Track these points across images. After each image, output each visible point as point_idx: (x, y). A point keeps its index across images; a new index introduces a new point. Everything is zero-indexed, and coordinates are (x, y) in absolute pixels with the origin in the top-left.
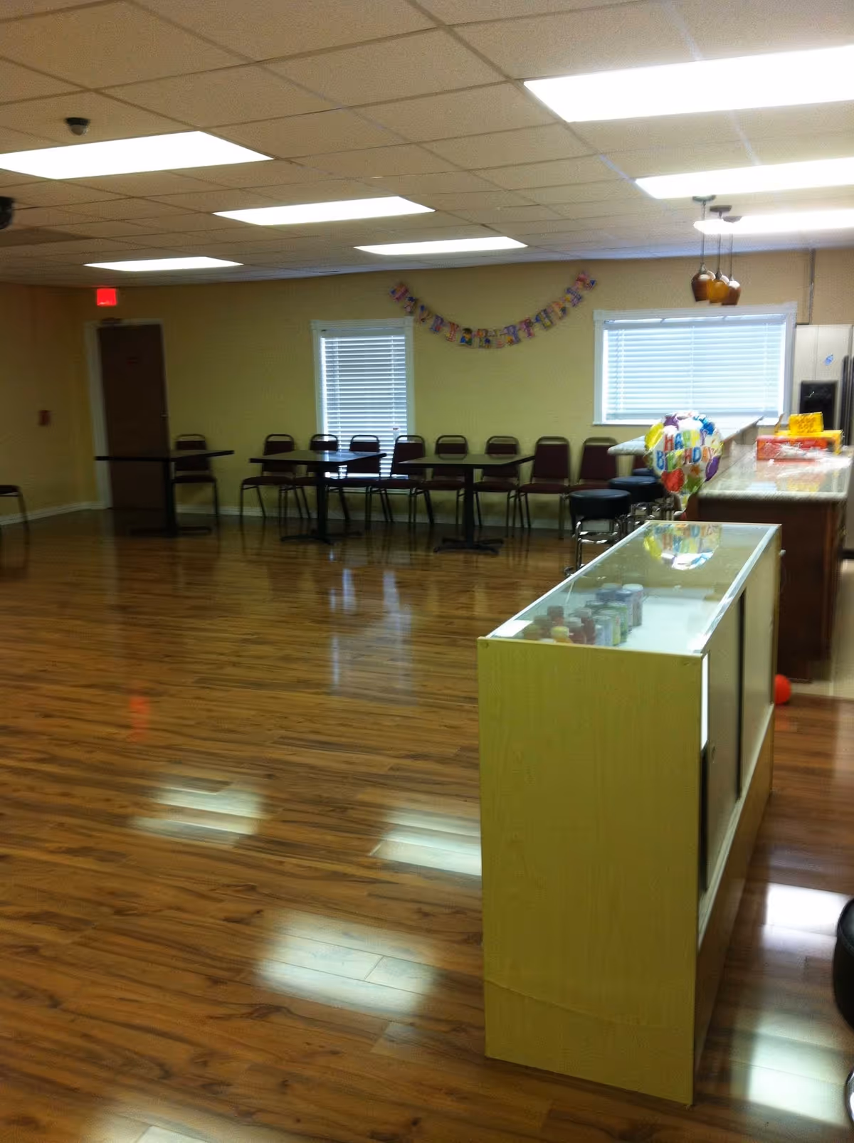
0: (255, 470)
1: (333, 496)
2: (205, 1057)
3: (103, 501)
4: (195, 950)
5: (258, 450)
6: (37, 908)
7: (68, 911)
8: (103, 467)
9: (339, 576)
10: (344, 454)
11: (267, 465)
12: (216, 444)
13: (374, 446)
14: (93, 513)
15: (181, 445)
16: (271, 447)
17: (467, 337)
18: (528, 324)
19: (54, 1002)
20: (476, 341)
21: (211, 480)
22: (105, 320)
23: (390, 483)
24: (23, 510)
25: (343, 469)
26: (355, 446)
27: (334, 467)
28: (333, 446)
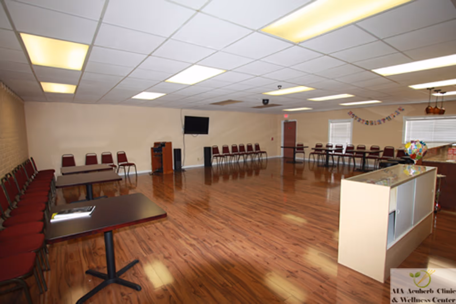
0: (313, 151)
1: (330, 157)
2: (283, 248)
3: (282, 155)
4: (285, 233)
5: (314, 147)
6: (260, 220)
7: (264, 222)
8: (282, 149)
9: (331, 175)
10: (334, 148)
11: (316, 150)
12: (305, 145)
13: (342, 147)
14: (280, 158)
15: (298, 145)
16: (317, 146)
17: (367, 123)
18: (384, 120)
19: (260, 234)
20: (369, 124)
21: (304, 152)
22: (286, 120)
23: (344, 155)
24: (267, 156)
25: (333, 151)
26: (336, 147)
27: (331, 151)
28: (332, 147)
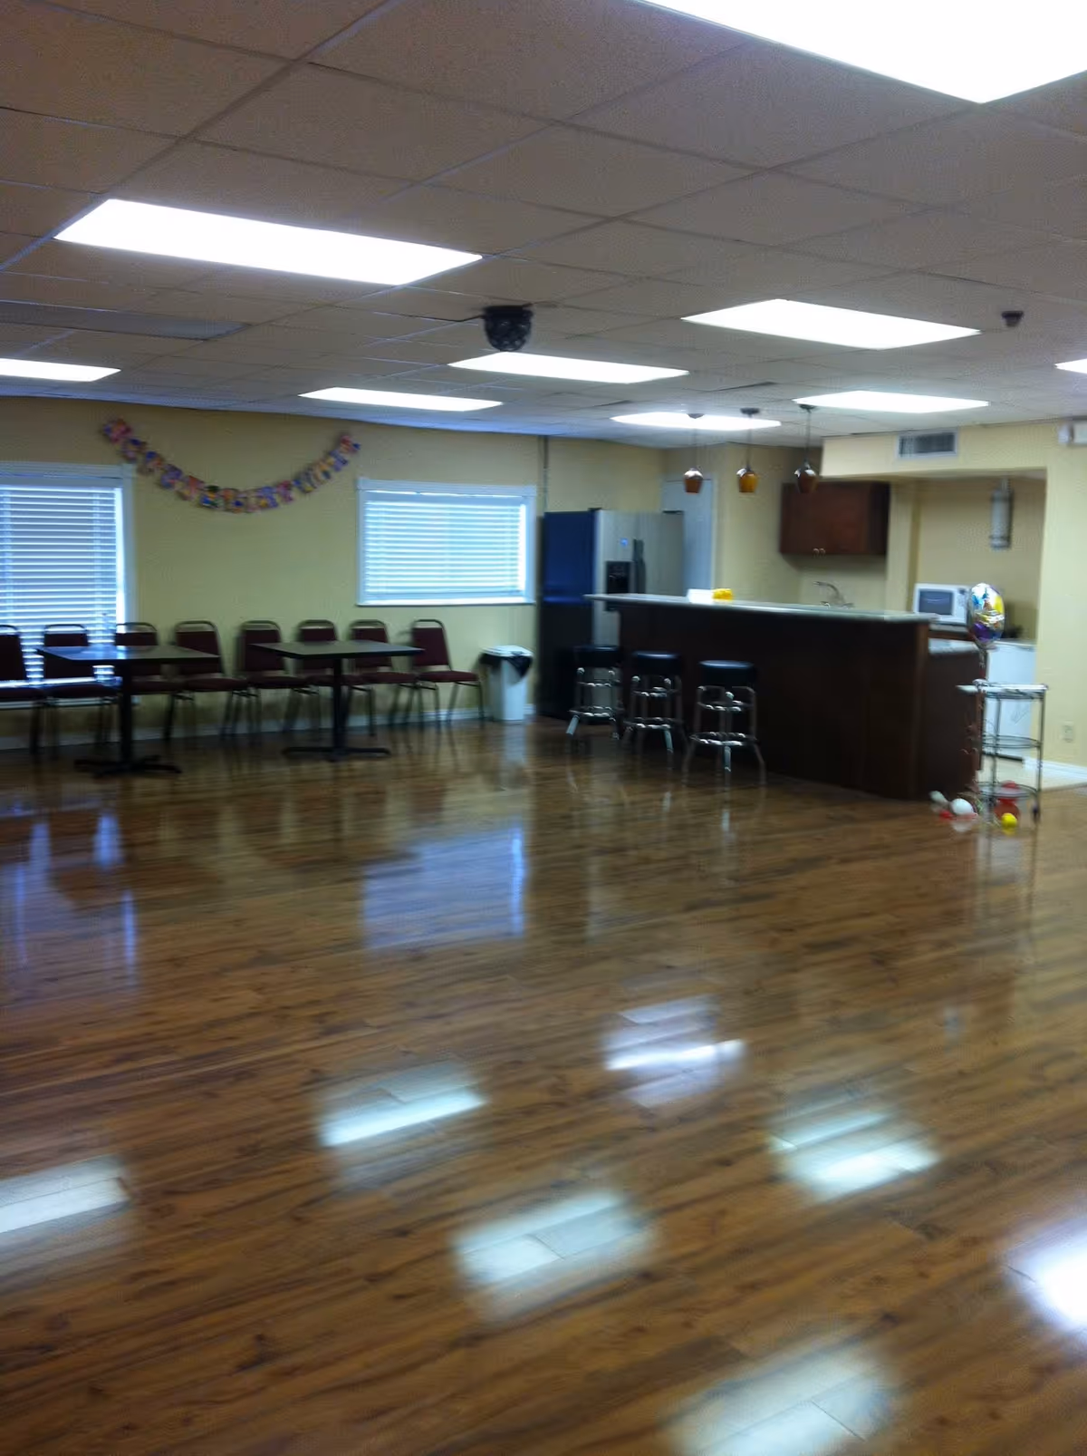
17: (211, 496)
18: (287, 486)
20: (222, 502)
